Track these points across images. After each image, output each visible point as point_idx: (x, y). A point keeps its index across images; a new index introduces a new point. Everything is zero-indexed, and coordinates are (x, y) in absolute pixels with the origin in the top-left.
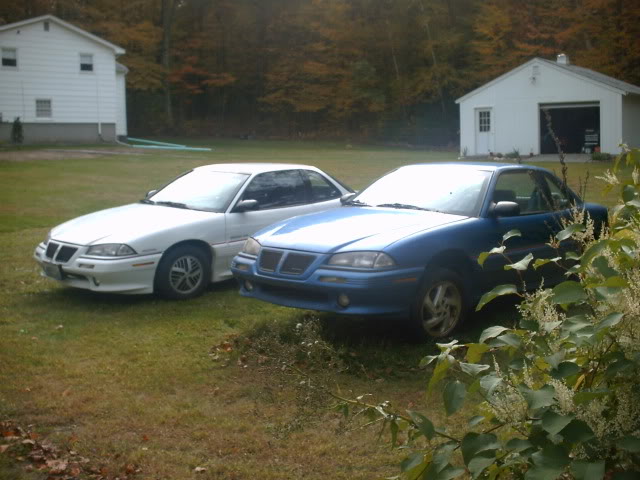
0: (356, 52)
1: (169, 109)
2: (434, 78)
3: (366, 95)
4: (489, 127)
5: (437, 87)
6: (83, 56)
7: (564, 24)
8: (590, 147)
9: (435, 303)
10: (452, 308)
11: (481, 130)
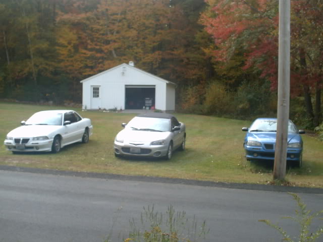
4: (98, 95)
7: (107, 42)
11: (94, 97)
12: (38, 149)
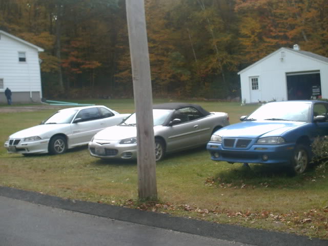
0: (171, 47)
1: (61, 82)
2: (218, 60)
3: (179, 71)
4: (258, 87)
5: (220, 65)
6: (20, 53)
7: (292, 27)
8: (316, 96)
9: (298, 159)
10: (304, 161)
11: (253, 89)
12: (29, 151)
